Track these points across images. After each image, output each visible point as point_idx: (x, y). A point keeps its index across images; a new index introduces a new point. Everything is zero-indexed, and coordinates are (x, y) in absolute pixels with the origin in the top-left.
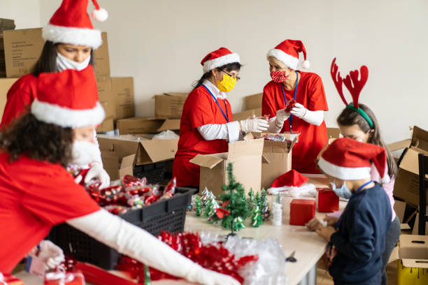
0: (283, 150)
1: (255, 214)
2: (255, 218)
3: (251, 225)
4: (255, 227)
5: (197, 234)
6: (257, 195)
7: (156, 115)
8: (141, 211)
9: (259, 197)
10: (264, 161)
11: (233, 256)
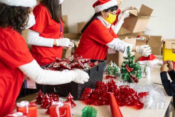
2: (138, 74)
8: (89, 70)
11: (137, 92)
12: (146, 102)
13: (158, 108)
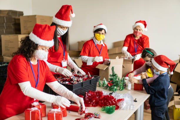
0: (130, 63)
1: (121, 86)
2: (121, 87)
3: (120, 90)
4: (121, 90)
5: (102, 92)
6: (121, 79)
7: (79, 49)
8: (82, 83)
9: (122, 80)
10: (123, 67)
11: (115, 99)
12: (121, 105)
13: (128, 109)
